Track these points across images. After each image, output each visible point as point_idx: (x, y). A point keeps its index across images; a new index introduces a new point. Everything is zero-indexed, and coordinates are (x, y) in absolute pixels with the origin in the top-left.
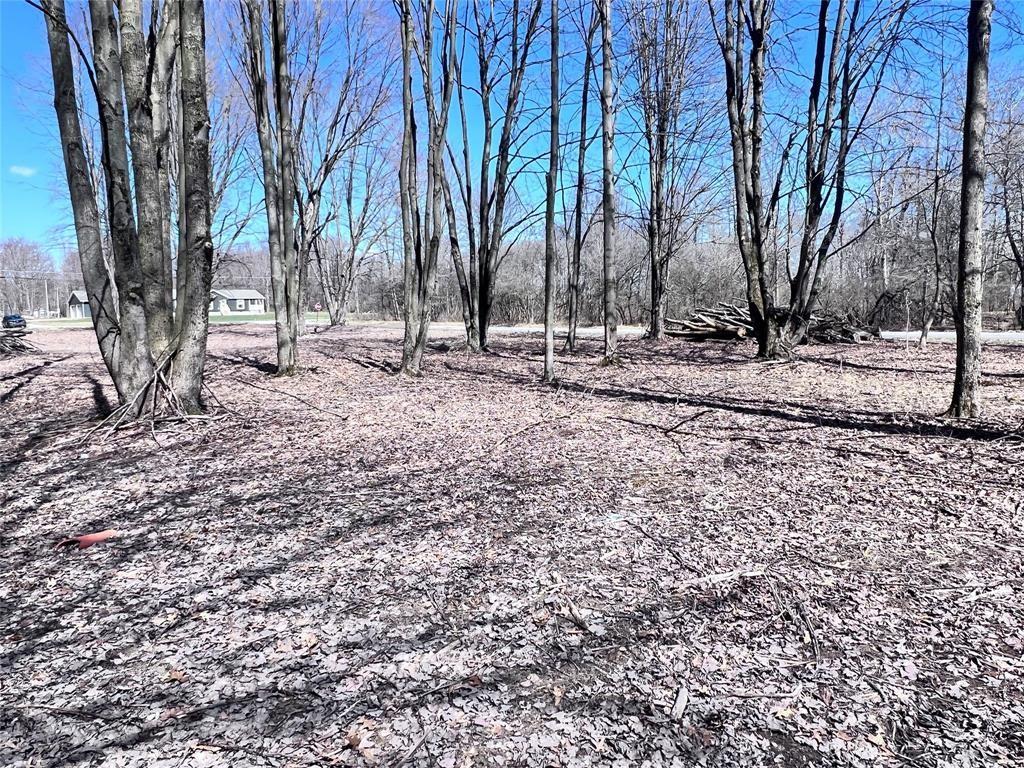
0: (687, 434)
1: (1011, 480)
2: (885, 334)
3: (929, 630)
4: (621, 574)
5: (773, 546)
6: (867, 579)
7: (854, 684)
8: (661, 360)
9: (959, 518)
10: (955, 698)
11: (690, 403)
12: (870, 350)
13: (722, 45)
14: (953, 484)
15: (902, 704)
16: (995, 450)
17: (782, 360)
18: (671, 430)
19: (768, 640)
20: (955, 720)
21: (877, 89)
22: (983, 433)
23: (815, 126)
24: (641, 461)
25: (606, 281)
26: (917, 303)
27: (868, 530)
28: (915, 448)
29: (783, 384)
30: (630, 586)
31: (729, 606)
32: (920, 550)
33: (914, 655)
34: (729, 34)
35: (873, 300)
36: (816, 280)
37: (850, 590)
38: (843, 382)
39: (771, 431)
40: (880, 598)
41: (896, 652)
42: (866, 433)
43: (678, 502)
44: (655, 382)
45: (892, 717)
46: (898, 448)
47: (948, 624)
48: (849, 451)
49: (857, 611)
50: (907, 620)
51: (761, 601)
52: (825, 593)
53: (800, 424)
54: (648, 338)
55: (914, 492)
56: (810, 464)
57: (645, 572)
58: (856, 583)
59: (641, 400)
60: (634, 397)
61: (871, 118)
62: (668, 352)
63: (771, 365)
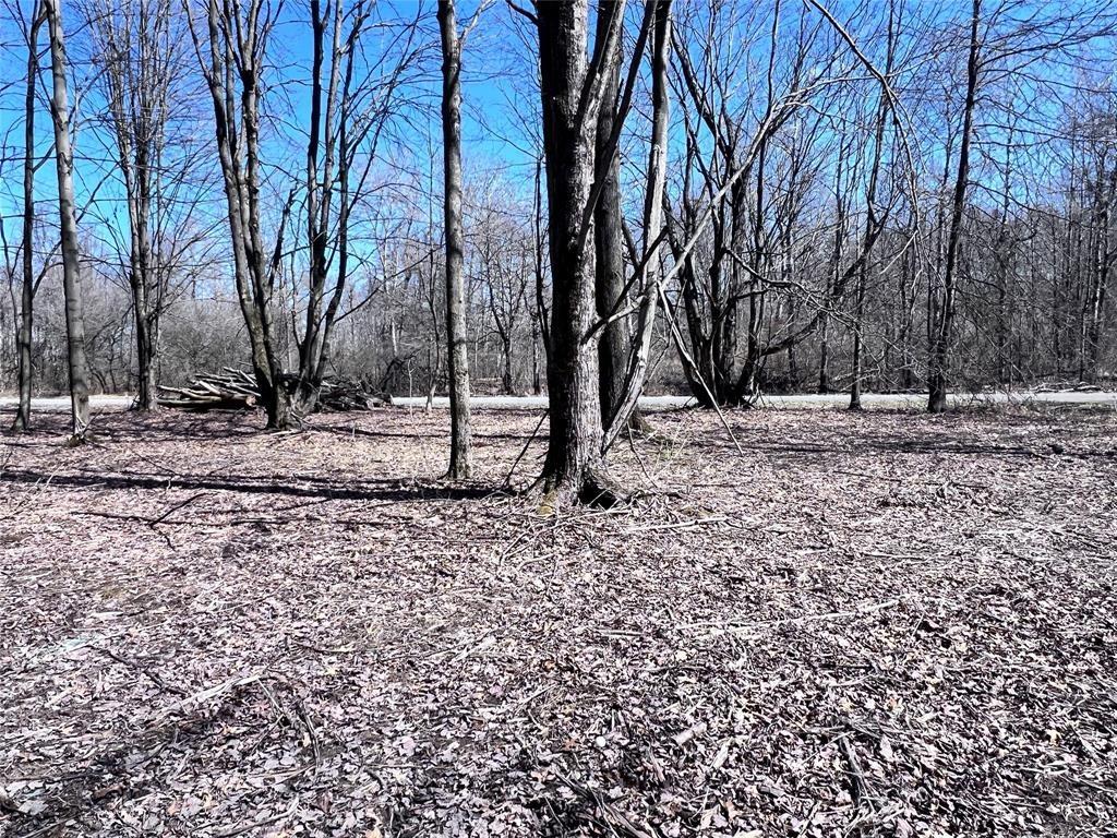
0: (179, 524)
1: (497, 534)
2: (396, 401)
3: (426, 698)
4: (74, 720)
5: (273, 641)
6: (371, 657)
7: (352, 778)
8: (153, 436)
9: (454, 578)
10: (447, 763)
11: (185, 486)
12: (383, 417)
13: (208, 78)
14: (450, 545)
15: (399, 785)
16: (486, 508)
17: (293, 431)
18: (159, 521)
19: (263, 755)
20: (447, 785)
21: (372, 158)
22: (475, 492)
23: (314, 185)
24: (115, 564)
25: (70, 339)
26: (423, 370)
27: (372, 605)
28: (418, 513)
29: (295, 456)
30: (88, 732)
31: (219, 726)
32: (419, 616)
33: (412, 729)
34: (216, 68)
35: (384, 367)
36: (325, 346)
37: (353, 674)
38: (356, 451)
39: (278, 510)
40: (383, 676)
41: (396, 731)
42: (374, 502)
43: (163, 609)
44: (142, 463)
45: (389, 804)
46: (404, 515)
47: (442, 688)
48: (358, 523)
49: (359, 695)
50: (407, 693)
51: (257, 710)
52: (328, 684)
53: (311, 499)
54: (137, 409)
55: (416, 558)
56: (318, 542)
57: (110, 710)
58: (360, 665)
59: (121, 487)
60: (112, 484)
61: (368, 185)
62: (162, 425)
63: (282, 436)
